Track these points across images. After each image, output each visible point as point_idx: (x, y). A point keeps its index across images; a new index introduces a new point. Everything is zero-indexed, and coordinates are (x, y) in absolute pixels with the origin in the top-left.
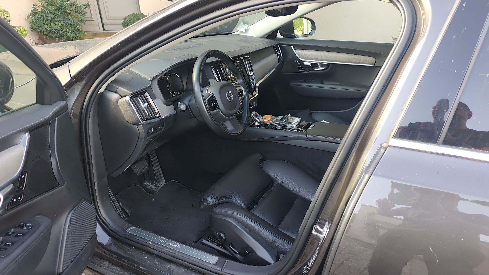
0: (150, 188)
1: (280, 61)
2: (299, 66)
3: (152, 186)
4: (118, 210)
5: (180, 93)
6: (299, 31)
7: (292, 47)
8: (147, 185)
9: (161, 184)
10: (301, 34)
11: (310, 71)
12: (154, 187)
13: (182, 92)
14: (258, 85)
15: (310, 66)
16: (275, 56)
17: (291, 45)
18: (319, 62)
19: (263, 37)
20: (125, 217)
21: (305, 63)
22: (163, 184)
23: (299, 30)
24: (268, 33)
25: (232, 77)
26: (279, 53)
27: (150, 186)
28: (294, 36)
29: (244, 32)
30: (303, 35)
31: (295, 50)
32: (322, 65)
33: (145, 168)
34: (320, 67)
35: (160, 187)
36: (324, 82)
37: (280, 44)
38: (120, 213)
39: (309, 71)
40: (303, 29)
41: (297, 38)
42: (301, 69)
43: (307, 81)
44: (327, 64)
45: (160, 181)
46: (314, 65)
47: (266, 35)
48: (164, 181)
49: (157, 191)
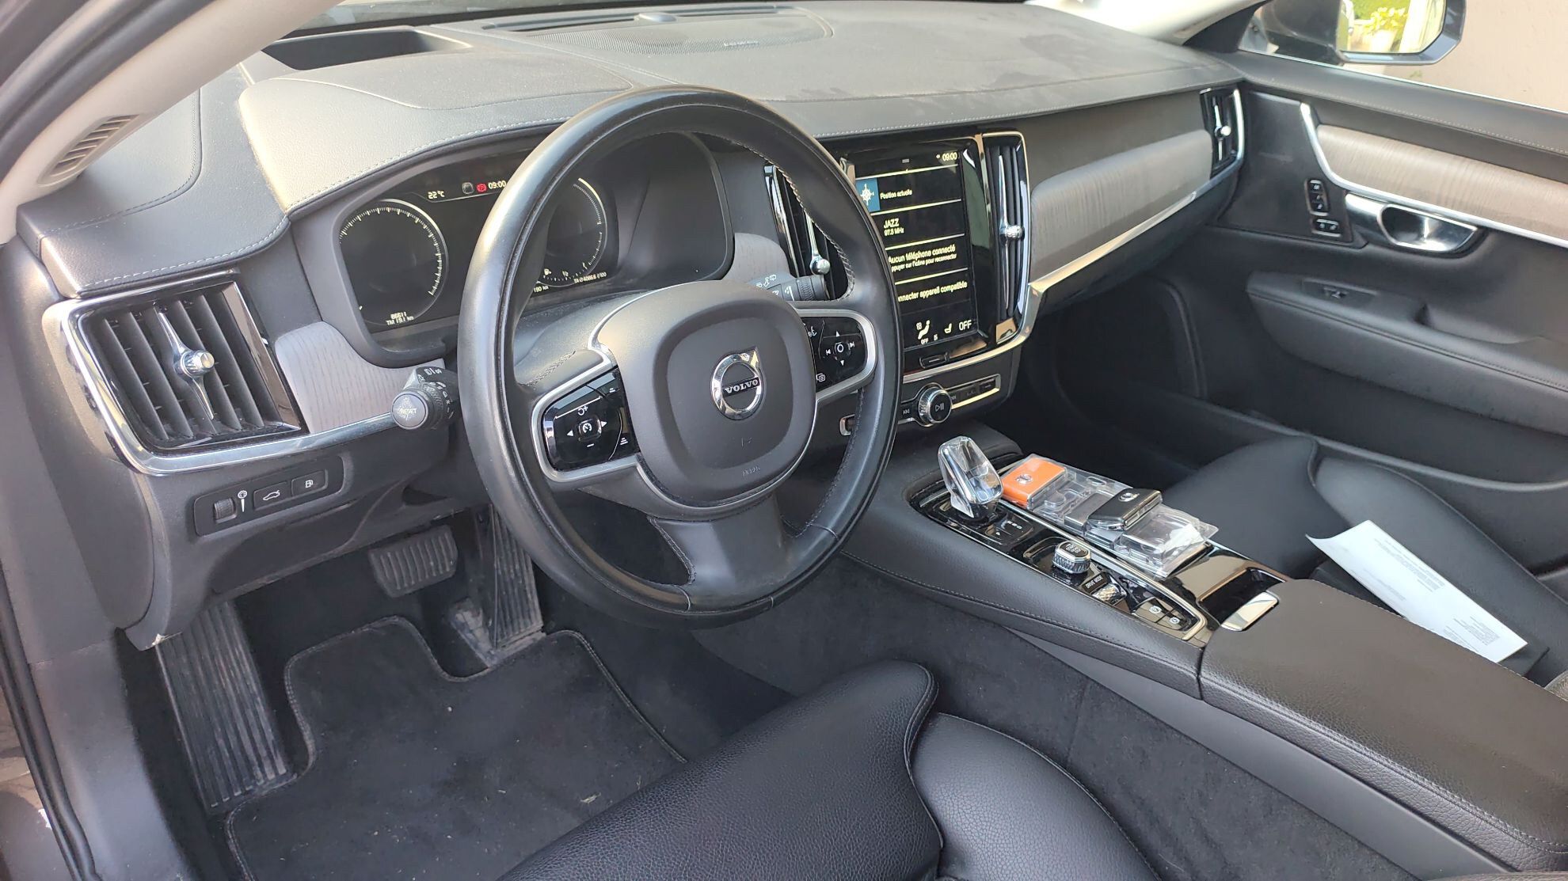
0: (471, 640)
1: (1219, 171)
2: (1319, 211)
3: (479, 633)
4: (257, 737)
5: (590, 278)
6: (1382, 28)
7: (1305, 110)
8: (464, 626)
9: (517, 638)
10: (1386, 49)
11: (1370, 248)
12: (485, 646)
13: (603, 274)
14: (1041, 286)
15: (1373, 220)
16: (1200, 140)
17: (1300, 97)
18: (1431, 212)
19: (1167, 38)
20: (282, 771)
21: (1352, 202)
22: (528, 638)
23: (1383, 23)
24: (1195, 23)
25: (887, 233)
26: (1226, 131)
27: (471, 631)
28: (1332, 51)
29: (1079, 3)
30: (1395, 55)
31: (1316, 127)
32: (1445, 230)
33: (440, 567)
34: (1429, 237)
35: (510, 650)
36: (1436, 316)
37: (1244, 86)
38: (263, 753)
39: (1364, 243)
40: (1403, 21)
41: (1347, 67)
42: (1327, 228)
43: (1341, 289)
44: (1474, 229)
45: (519, 624)
46: (1401, 221)
47: (1185, 28)
48: (538, 623)
49: (490, 664)
